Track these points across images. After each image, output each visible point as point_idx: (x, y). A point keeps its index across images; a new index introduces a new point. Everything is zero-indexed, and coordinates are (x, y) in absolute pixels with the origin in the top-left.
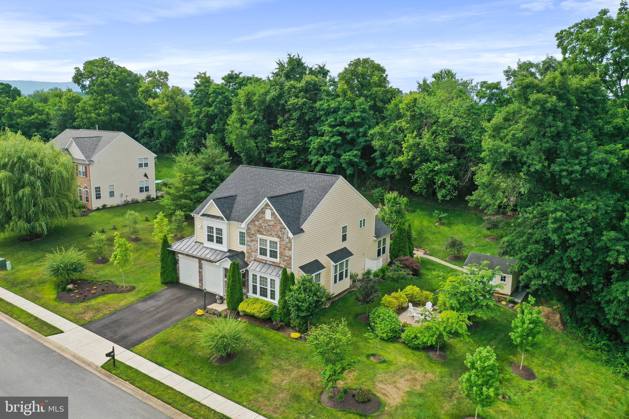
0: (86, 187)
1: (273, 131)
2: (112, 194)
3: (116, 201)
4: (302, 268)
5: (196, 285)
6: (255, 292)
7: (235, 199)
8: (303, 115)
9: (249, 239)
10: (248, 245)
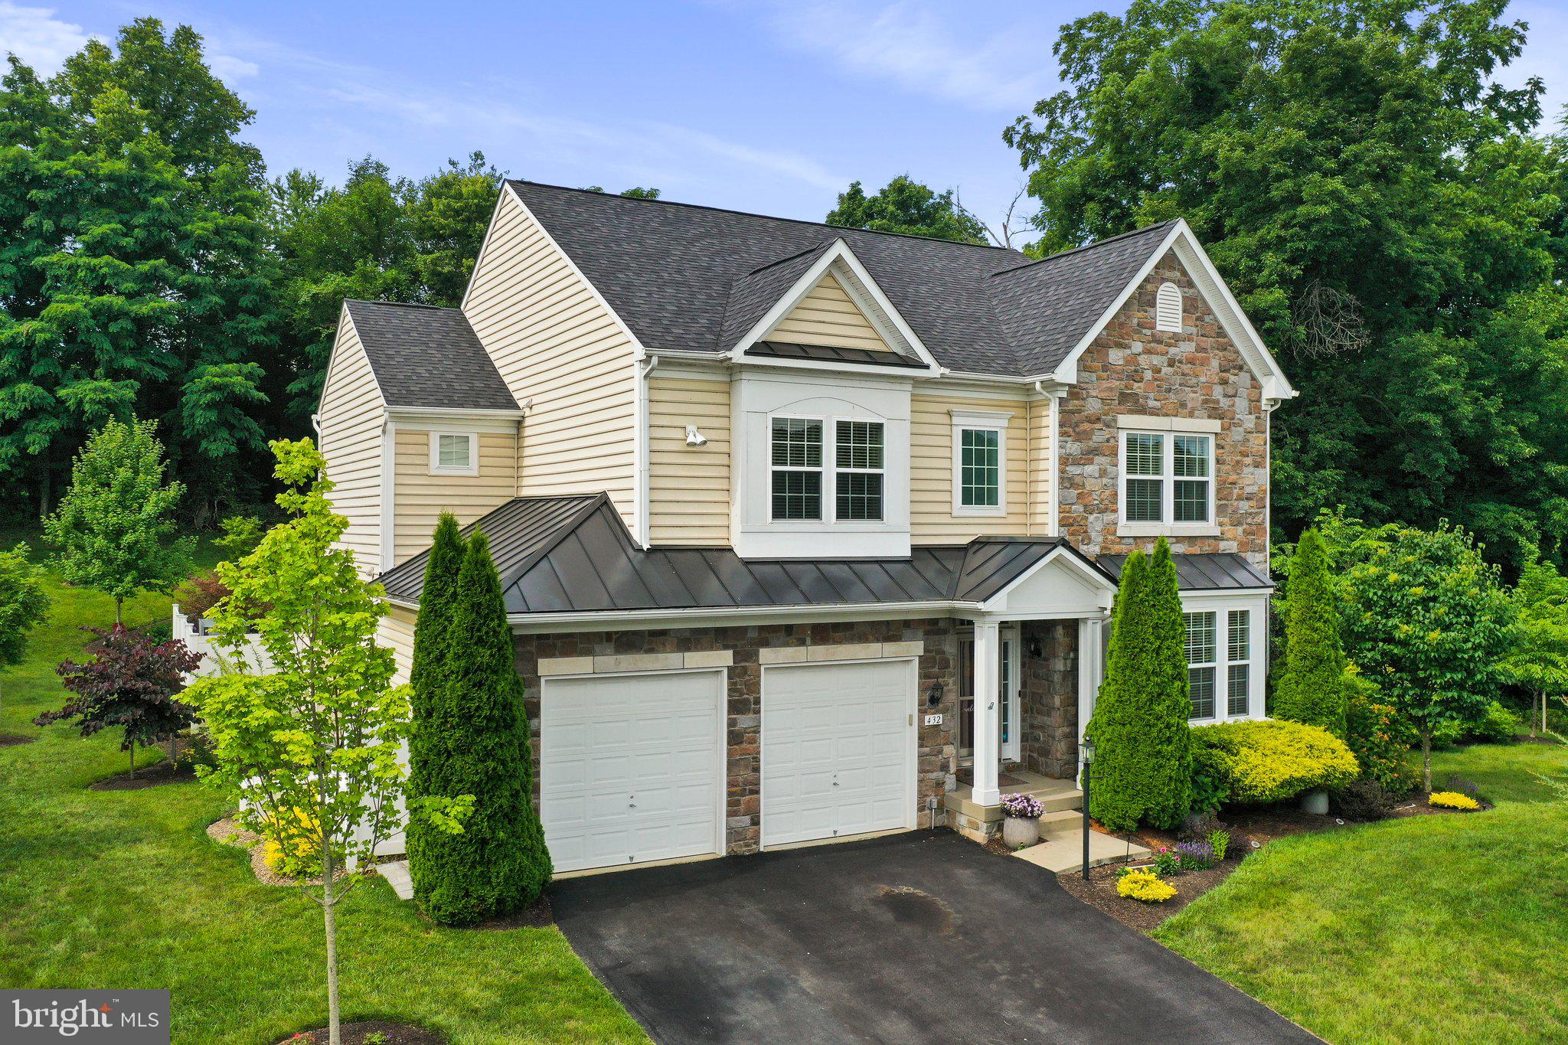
9: (1074, 448)
10: (1066, 481)
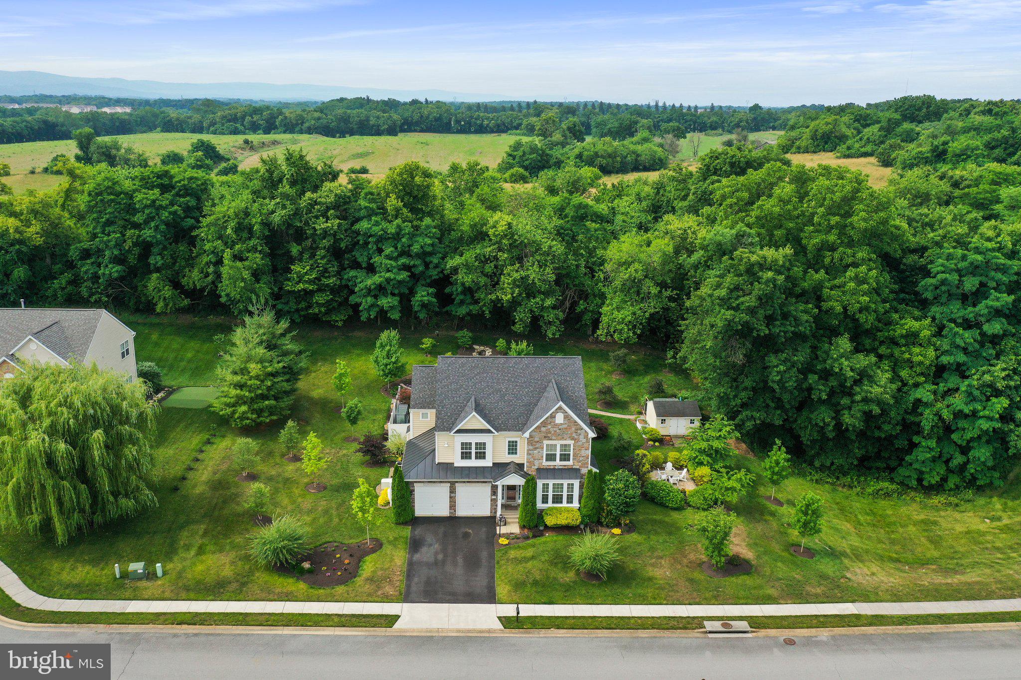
1: (292, 267)
5: (445, 512)
9: (531, 448)
10: (528, 454)
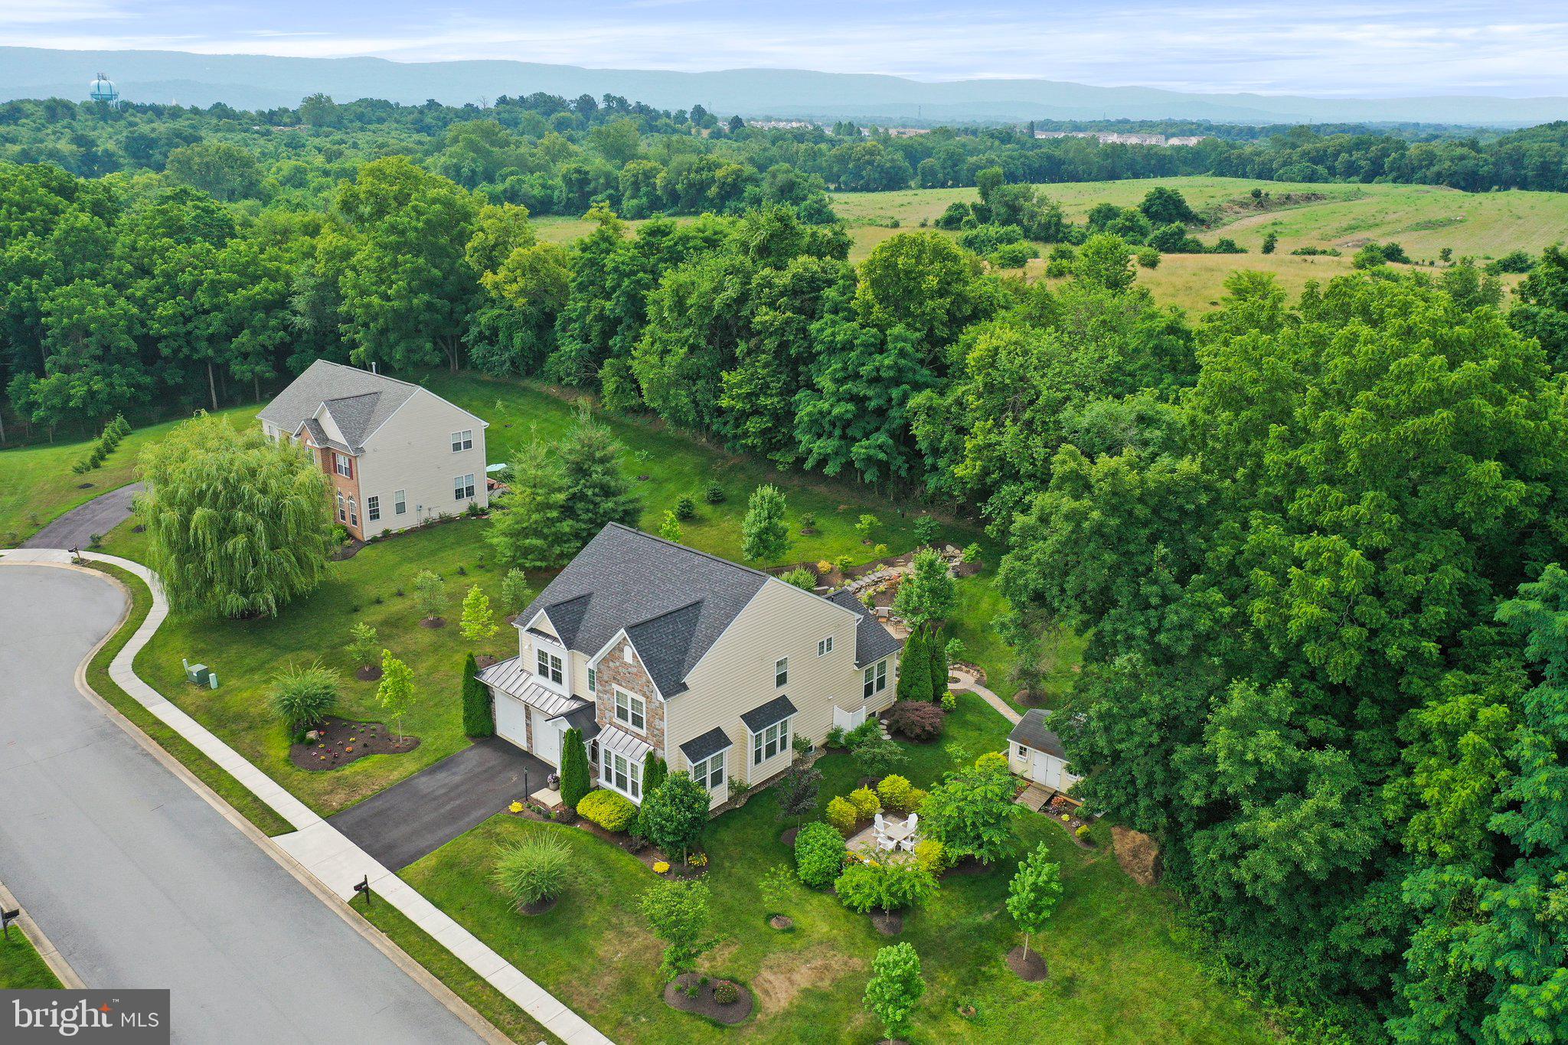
0: (351, 498)
1: (724, 374)
2: (401, 508)
3: (410, 520)
4: (685, 747)
5: (522, 744)
6: (608, 779)
7: (586, 604)
8: (783, 346)
9: (601, 688)
10: (599, 697)
